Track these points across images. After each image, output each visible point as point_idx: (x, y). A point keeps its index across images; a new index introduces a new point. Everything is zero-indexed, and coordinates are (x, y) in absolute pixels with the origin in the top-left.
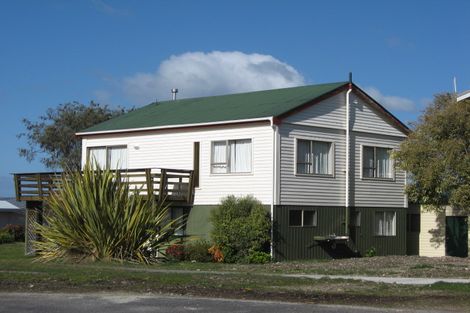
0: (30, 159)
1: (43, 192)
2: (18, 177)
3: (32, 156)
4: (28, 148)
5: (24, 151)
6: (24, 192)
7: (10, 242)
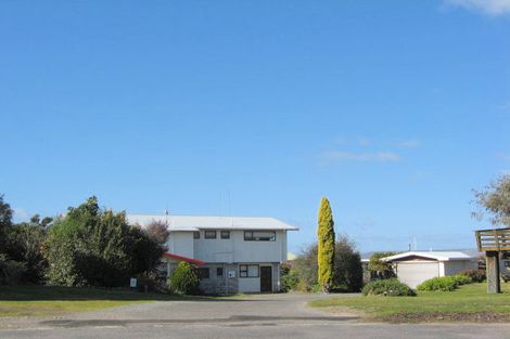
0: (480, 220)
1: (499, 244)
2: (478, 233)
3: (481, 217)
4: (477, 211)
6: (484, 244)
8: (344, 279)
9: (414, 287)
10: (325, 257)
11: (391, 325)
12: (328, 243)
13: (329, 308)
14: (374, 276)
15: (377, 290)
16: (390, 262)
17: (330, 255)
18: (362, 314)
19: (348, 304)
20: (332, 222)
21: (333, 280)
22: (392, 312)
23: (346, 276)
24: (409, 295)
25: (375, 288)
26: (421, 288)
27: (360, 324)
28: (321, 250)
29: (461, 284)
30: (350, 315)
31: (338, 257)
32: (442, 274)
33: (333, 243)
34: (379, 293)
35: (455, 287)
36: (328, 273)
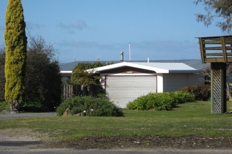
0: (208, 24)
1: (227, 54)
2: (203, 41)
3: (209, 20)
4: (205, 13)
5: (201, 17)
6: (209, 54)
7: (192, 101)
8: (38, 95)
9: (122, 105)
10: (14, 67)
11: (76, 151)
12: (17, 50)
13: (8, 130)
14: (77, 91)
15: (75, 108)
16: (99, 74)
17: (20, 65)
18: (46, 138)
19: (31, 126)
20: (23, 24)
21: (23, 96)
22: (81, 135)
23: (40, 91)
24: (113, 115)
25: (72, 106)
26: (131, 107)
27: (39, 150)
28: (8, 59)
29: (181, 102)
30: (30, 139)
31: (31, 67)
32: (160, 90)
33: (24, 50)
34: (76, 112)
35: (173, 105)
36: (17, 88)
